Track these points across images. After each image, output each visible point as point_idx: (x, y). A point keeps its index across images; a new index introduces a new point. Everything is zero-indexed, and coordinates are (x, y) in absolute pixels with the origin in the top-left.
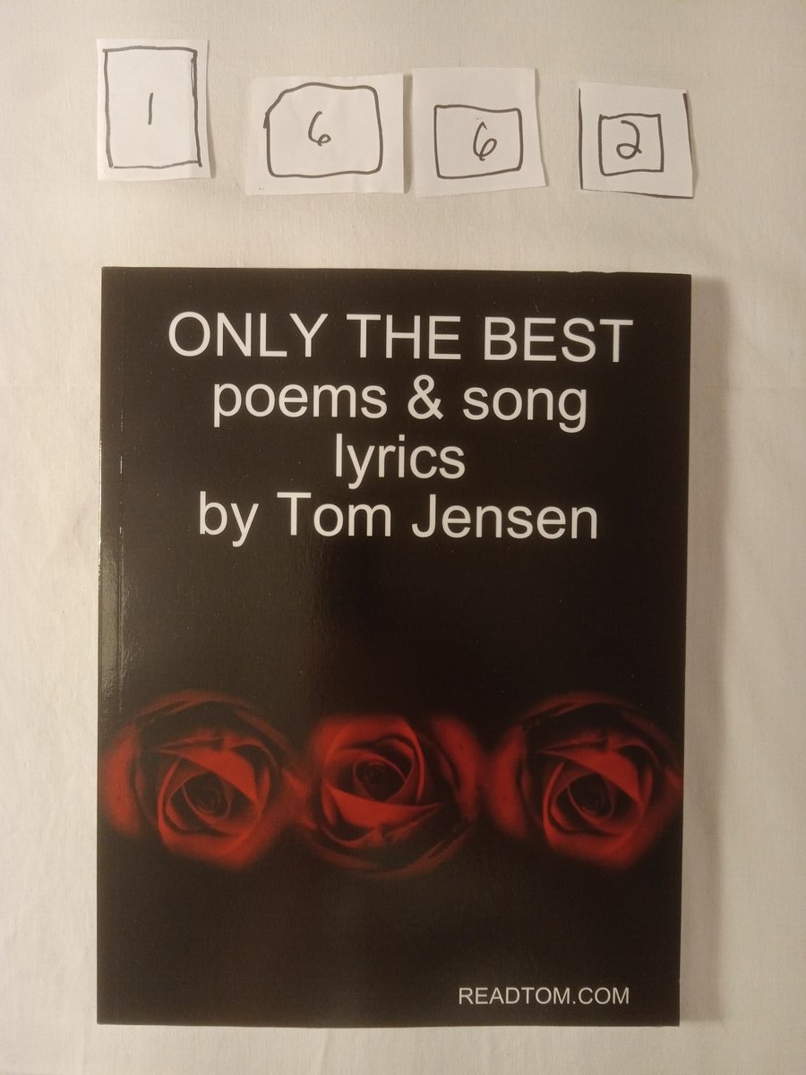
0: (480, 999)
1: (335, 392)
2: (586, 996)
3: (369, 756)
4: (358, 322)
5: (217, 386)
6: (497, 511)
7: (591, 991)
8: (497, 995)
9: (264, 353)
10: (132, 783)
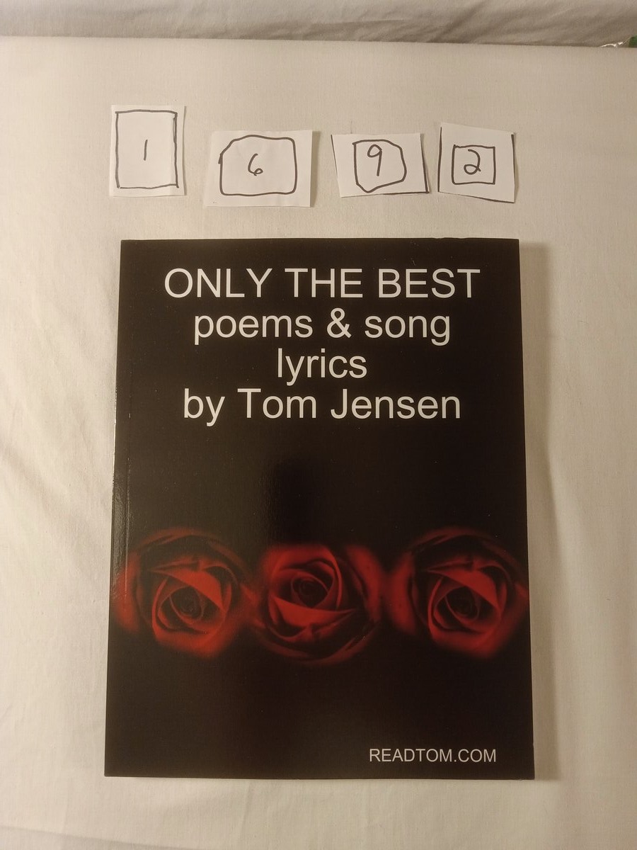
0: (386, 758)
1: (277, 321)
2: (464, 755)
3: (301, 574)
4: (293, 274)
5: (197, 317)
6: (390, 400)
7: (468, 752)
8: (398, 755)
9: (229, 295)
10: (134, 595)
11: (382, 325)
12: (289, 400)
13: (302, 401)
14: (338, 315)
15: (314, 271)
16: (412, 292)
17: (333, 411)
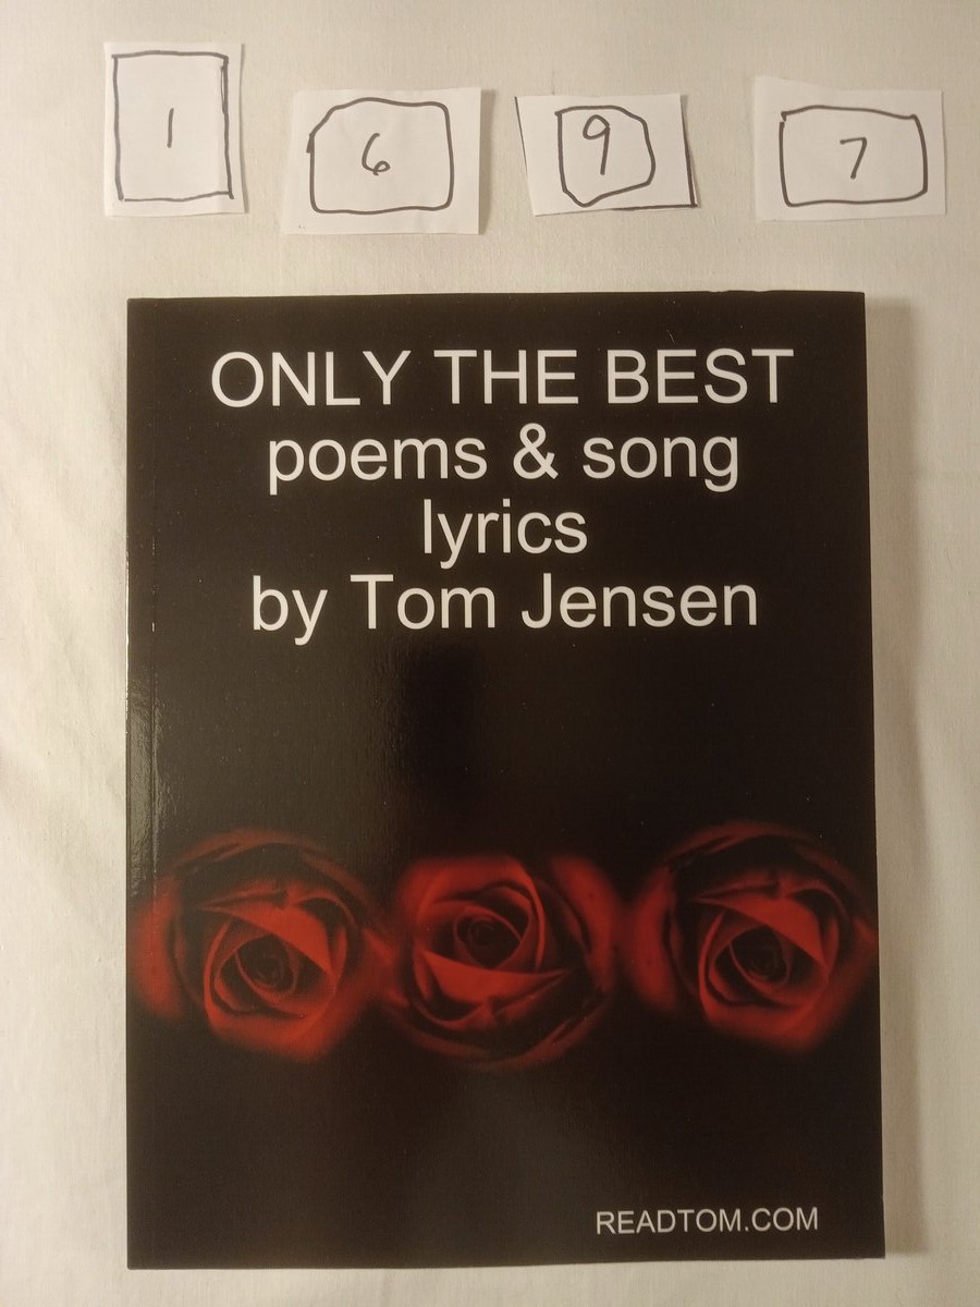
0: (624, 1227)
1: (421, 448)
2: (762, 1219)
3: (471, 909)
4: (448, 360)
5: (272, 444)
6: (630, 593)
7: (768, 1213)
8: (645, 1221)
9: (331, 400)
10: (171, 951)
11: (615, 454)
12: (446, 596)
13: (468, 597)
14: (533, 435)
15: (488, 355)
16: (668, 393)
17: (525, 615)
